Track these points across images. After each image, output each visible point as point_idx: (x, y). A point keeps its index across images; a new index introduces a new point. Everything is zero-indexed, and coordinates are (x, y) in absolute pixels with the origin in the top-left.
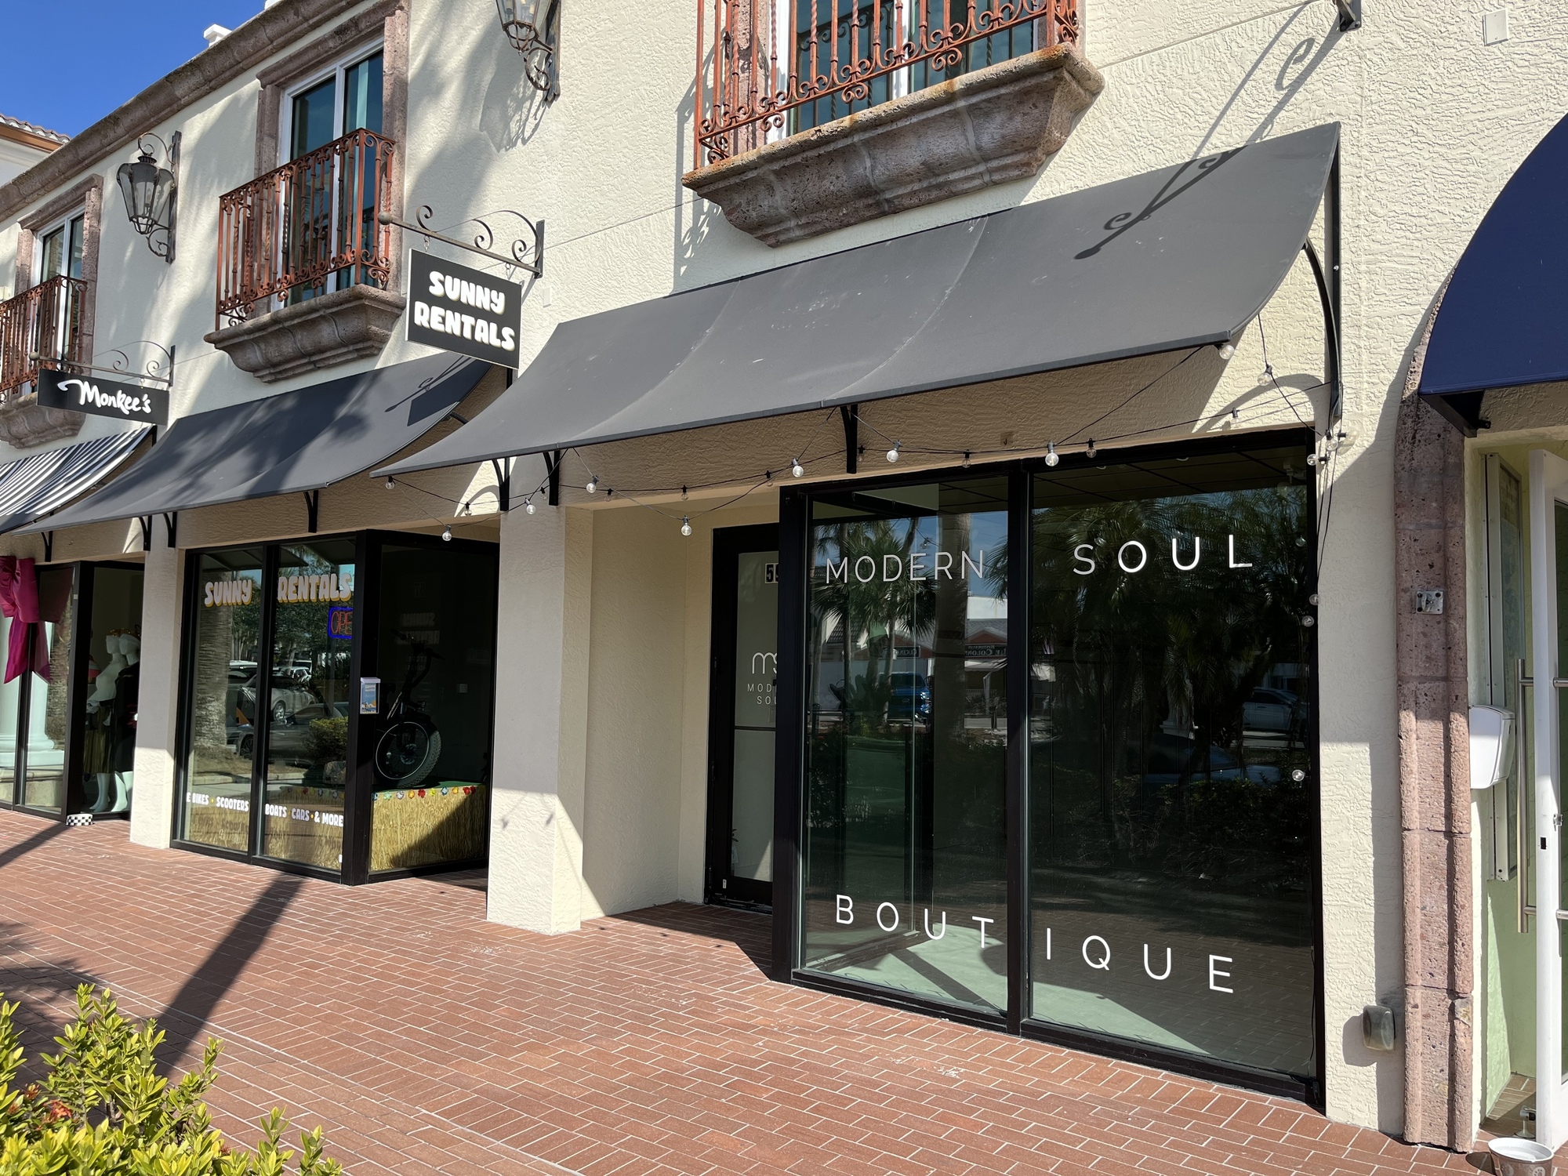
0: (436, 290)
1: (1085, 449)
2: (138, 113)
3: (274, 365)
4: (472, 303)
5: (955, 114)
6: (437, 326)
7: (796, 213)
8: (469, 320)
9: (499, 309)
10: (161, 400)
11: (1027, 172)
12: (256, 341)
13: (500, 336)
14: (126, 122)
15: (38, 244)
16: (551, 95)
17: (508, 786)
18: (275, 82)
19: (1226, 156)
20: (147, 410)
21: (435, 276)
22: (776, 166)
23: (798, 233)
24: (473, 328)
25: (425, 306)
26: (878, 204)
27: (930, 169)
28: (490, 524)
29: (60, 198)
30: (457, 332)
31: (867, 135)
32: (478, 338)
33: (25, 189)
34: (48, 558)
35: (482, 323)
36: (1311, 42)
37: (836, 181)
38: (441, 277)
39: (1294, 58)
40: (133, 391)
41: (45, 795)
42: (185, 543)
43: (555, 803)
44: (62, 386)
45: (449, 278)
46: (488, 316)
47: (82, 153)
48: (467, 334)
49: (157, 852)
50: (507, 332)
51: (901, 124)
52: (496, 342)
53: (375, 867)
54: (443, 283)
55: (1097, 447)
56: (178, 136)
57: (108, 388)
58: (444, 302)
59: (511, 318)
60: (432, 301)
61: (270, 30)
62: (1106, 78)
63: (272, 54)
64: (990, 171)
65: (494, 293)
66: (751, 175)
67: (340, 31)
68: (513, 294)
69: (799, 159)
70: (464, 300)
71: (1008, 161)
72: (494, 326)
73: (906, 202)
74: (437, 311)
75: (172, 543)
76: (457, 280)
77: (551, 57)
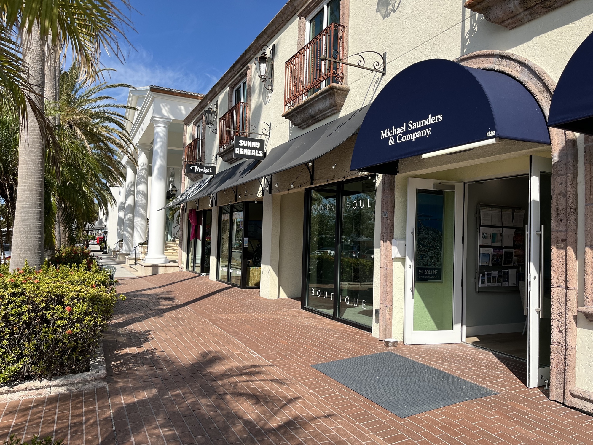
0: (241, 144)
2: (210, 96)
3: (230, 160)
4: (251, 146)
5: (320, 99)
6: (241, 153)
7: (303, 122)
8: (250, 151)
9: (258, 146)
10: (214, 169)
11: (338, 111)
12: (225, 154)
13: (259, 153)
14: (208, 98)
15: (196, 128)
16: (272, 91)
17: (263, 264)
18: (232, 88)
20: (211, 172)
21: (241, 141)
22: (295, 112)
23: (305, 126)
24: (251, 152)
25: (238, 149)
26: (316, 119)
27: (321, 111)
28: (261, 199)
29: (199, 117)
30: (247, 154)
31: (308, 104)
32: (252, 154)
33: (193, 115)
34: (198, 209)
35: (253, 151)
36: (379, 78)
37: (306, 115)
38: (242, 141)
39: (376, 83)
40: (207, 167)
41: (198, 270)
42: (218, 205)
43: (270, 267)
44: (191, 168)
45: (244, 141)
46: (255, 149)
47: (202, 105)
48: (249, 154)
49: (213, 281)
50: (261, 152)
51: (312, 102)
52: (257, 155)
53: (250, 285)
54: (243, 143)
56: (217, 101)
57: (202, 167)
58: (243, 147)
59: (262, 148)
60: (240, 147)
61: (230, 75)
62: (351, 88)
63: (231, 80)
64: (332, 111)
65: (257, 143)
66: (292, 114)
67: (240, 75)
68: (262, 142)
69: (298, 110)
70: (248, 146)
71: (333, 109)
72: (257, 151)
73: (320, 118)
74: (241, 149)
75: (216, 205)
76: (247, 141)
77: (272, 81)
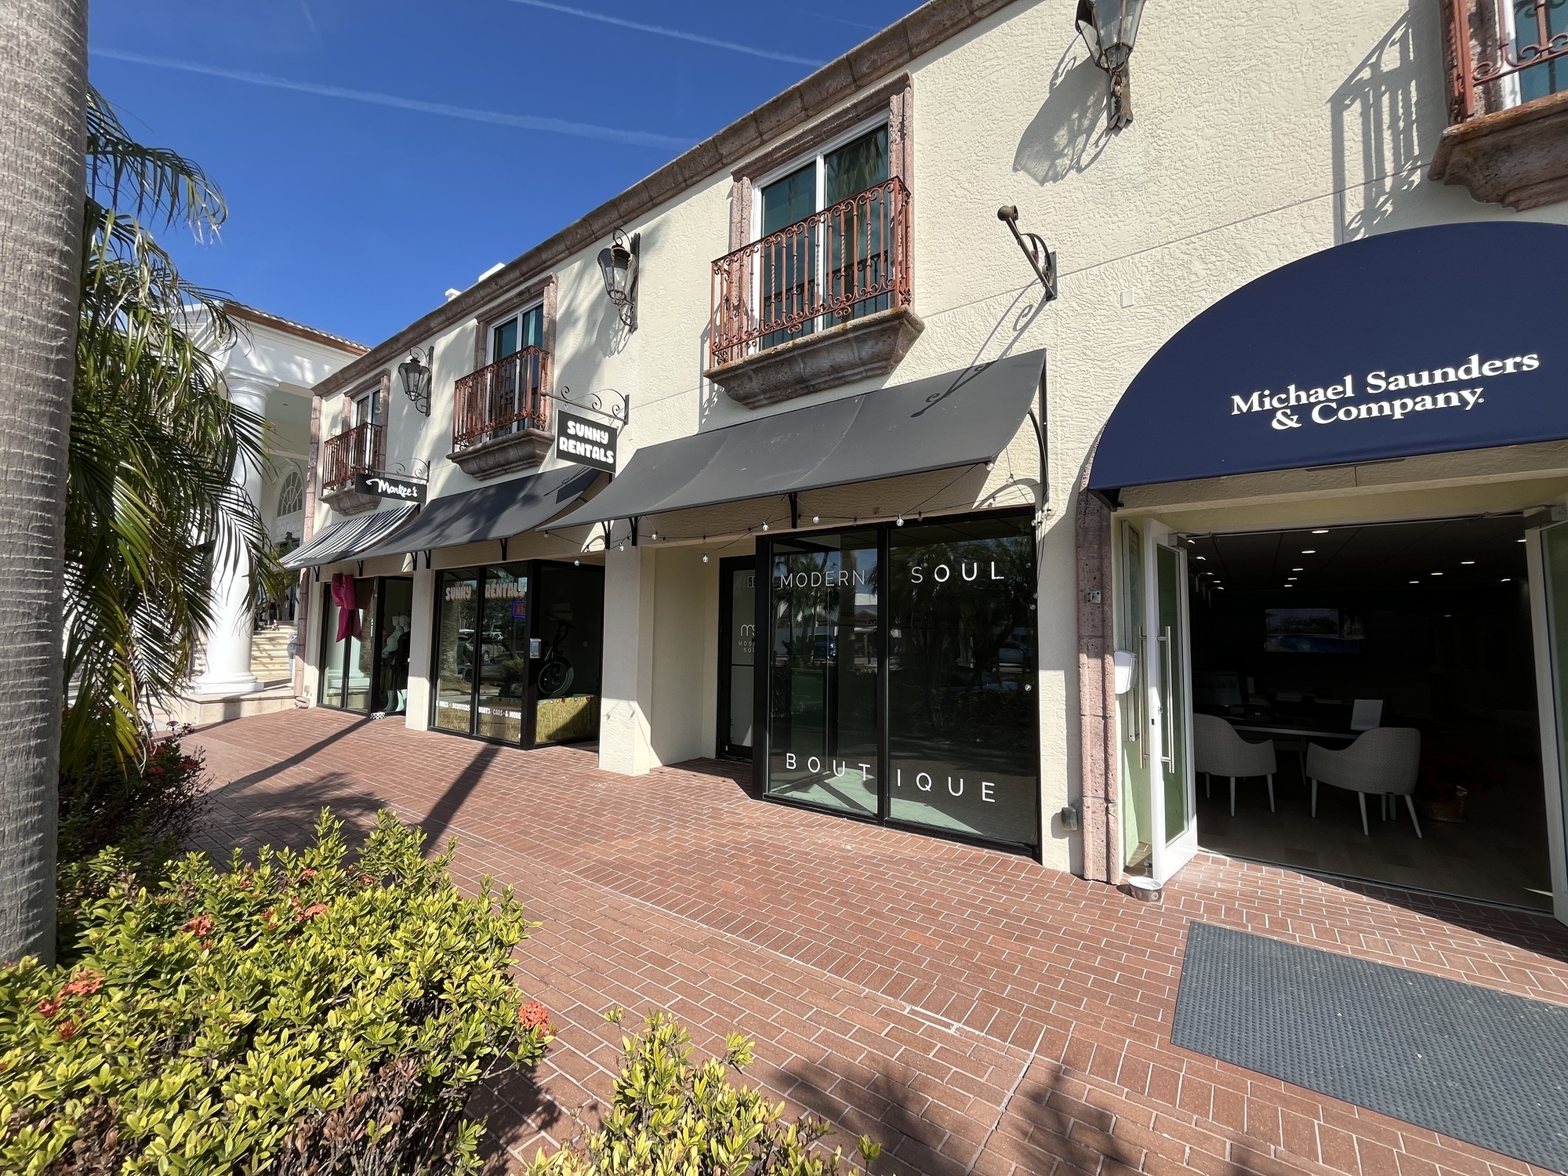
0: (571, 431)
1: (917, 517)
2: (410, 336)
3: (484, 471)
4: (591, 438)
5: (847, 341)
6: (572, 450)
7: (764, 392)
8: (589, 447)
9: (605, 442)
10: (422, 490)
11: (886, 371)
12: (474, 458)
13: (606, 456)
14: (403, 340)
15: (354, 406)
16: (633, 328)
17: (609, 697)
18: (485, 321)
19: (988, 365)
20: (415, 495)
21: (571, 424)
22: (753, 367)
23: (765, 402)
24: (591, 452)
25: (565, 440)
26: (807, 387)
27: (835, 369)
28: (600, 556)
29: (366, 381)
30: (583, 454)
31: (801, 351)
32: (594, 457)
33: (346, 376)
34: (361, 575)
35: (596, 449)
36: (1031, 306)
37: (784, 375)
38: (574, 424)
39: (1022, 315)
40: (408, 485)
41: (358, 703)
42: (435, 566)
43: (635, 705)
44: (369, 482)
45: (578, 425)
46: (600, 445)
47: (378, 357)
48: (588, 455)
49: (421, 733)
50: (610, 453)
51: (819, 345)
52: (603, 459)
53: (538, 740)
54: (575, 427)
55: (923, 516)
56: (432, 349)
57: (394, 483)
58: (575, 437)
59: (611, 446)
60: (569, 437)
61: (482, 293)
62: (926, 325)
63: (483, 306)
64: (866, 371)
65: (603, 433)
67: (520, 294)
68: (613, 433)
70: (586, 437)
71: (875, 365)
72: (602, 450)
73: (822, 386)
74: (572, 442)
75: (428, 566)
76: (583, 426)
77: (633, 309)
